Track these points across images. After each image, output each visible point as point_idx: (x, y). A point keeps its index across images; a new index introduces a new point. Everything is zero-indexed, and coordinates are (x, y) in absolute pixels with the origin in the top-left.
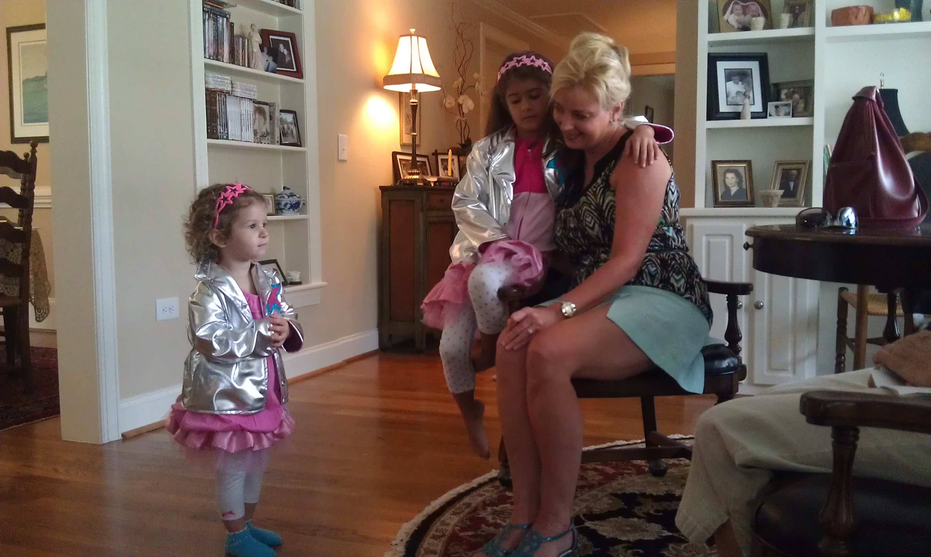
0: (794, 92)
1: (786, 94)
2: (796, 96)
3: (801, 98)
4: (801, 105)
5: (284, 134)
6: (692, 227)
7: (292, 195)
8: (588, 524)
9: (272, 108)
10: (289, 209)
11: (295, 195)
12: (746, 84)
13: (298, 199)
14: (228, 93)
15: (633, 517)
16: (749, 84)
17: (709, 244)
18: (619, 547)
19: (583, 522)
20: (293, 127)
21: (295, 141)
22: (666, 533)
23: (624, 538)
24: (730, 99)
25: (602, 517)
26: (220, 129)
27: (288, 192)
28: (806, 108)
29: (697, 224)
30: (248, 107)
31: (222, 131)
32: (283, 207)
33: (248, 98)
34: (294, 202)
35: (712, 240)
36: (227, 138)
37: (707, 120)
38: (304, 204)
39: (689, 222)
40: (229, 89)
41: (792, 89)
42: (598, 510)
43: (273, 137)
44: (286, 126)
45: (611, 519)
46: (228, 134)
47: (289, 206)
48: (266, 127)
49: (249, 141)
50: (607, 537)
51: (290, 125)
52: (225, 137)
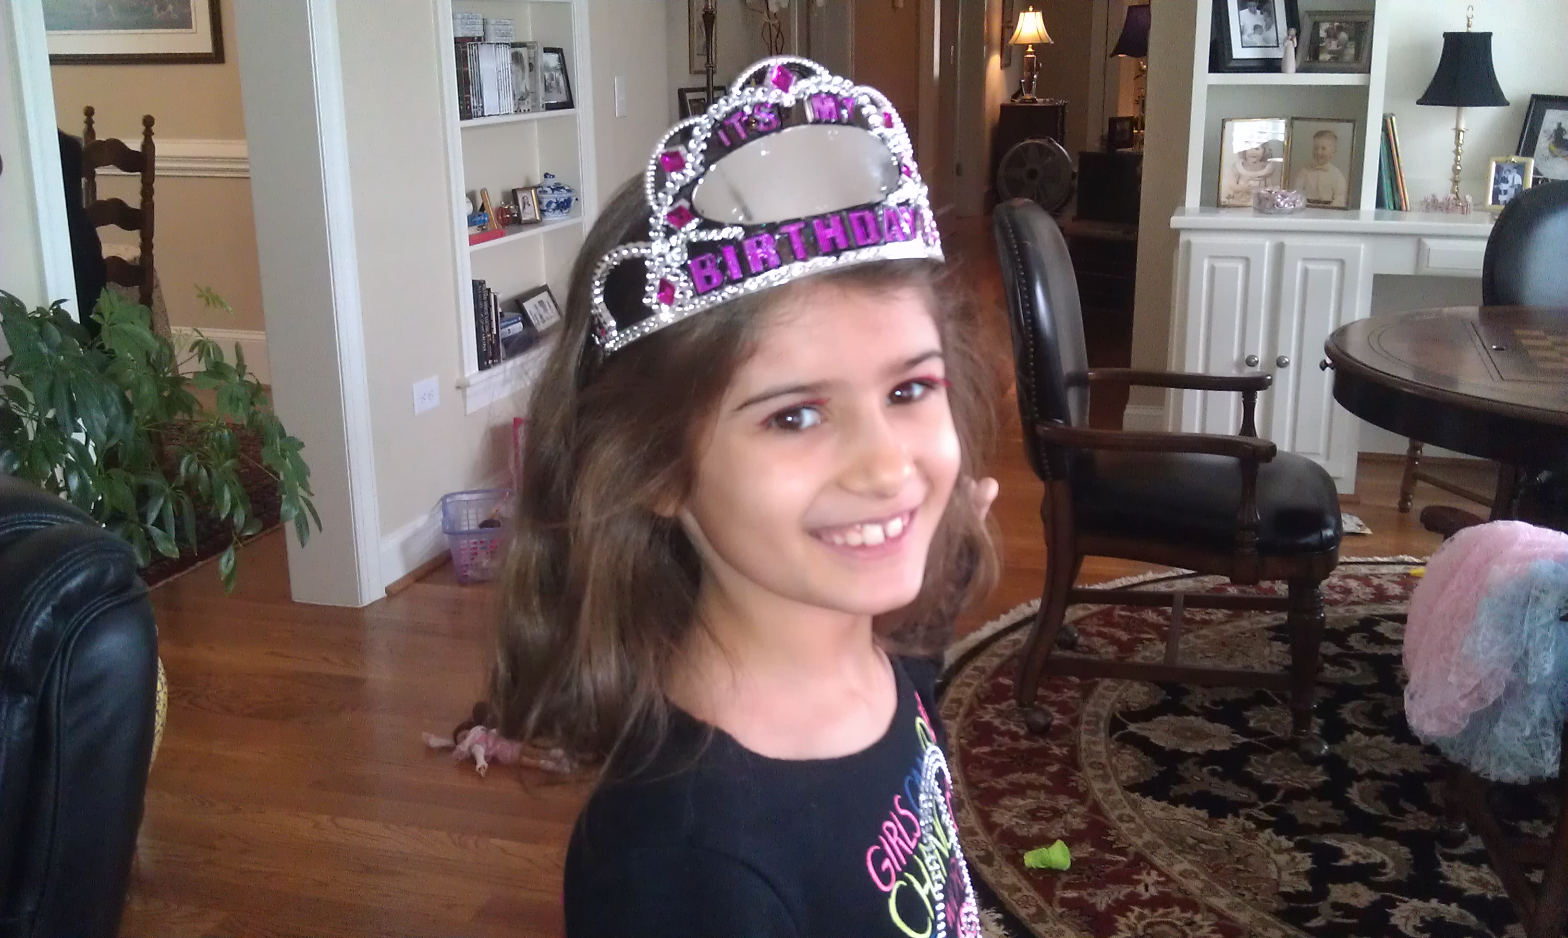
0: (1340, 29)
1: (1327, 31)
2: (1343, 36)
3: (1350, 39)
4: (1351, 51)
5: (547, 89)
6: (1189, 244)
7: (558, 188)
8: (1132, 727)
9: (532, 51)
10: (554, 210)
11: (563, 188)
12: (1265, 13)
13: (569, 195)
14: (479, 39)
15: (1188, 715)
16: (1270, 14)
17: (1212, 270)
18: (1190, 763)
19: (1124, 727)
20: (558, 75)
21: (562, 98)
22: (1241, 740)
23: (1189, 750)
24: (1245, 37)
25: (1146, 715)
26: (474, 102)
27: (551, 182)
28: (1357, 56)
29: (1196, 240)
30: (505, 56)
31: (475, 104)
32: (546, 208)
33: (504, 42)
34: (563, 200)
35: (1219, 264)
36: (483, 115)
37: (1210, 72)
38: (577, 199)
39: (1183, 238)
40: (481, 34)
41: (1336, 24)
42: (1136, 705)
43: (535, 100)
44: (547, 75)
45: (1159, 718)
46: (482, 107)
47: (554, 206)
48: (525, 84)
49: (508, 114)
50: (1167, 749)
51: (553, 73)
52: (480, 114)
